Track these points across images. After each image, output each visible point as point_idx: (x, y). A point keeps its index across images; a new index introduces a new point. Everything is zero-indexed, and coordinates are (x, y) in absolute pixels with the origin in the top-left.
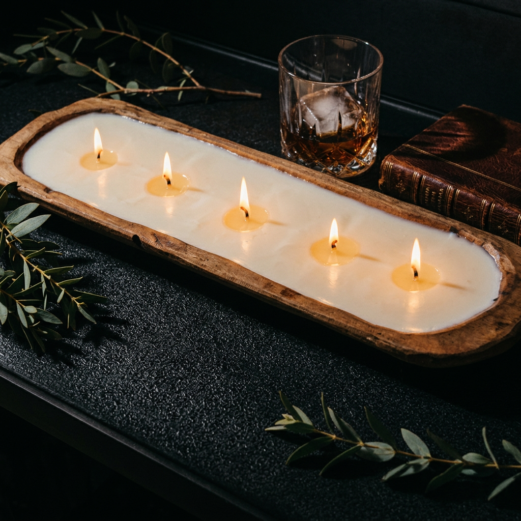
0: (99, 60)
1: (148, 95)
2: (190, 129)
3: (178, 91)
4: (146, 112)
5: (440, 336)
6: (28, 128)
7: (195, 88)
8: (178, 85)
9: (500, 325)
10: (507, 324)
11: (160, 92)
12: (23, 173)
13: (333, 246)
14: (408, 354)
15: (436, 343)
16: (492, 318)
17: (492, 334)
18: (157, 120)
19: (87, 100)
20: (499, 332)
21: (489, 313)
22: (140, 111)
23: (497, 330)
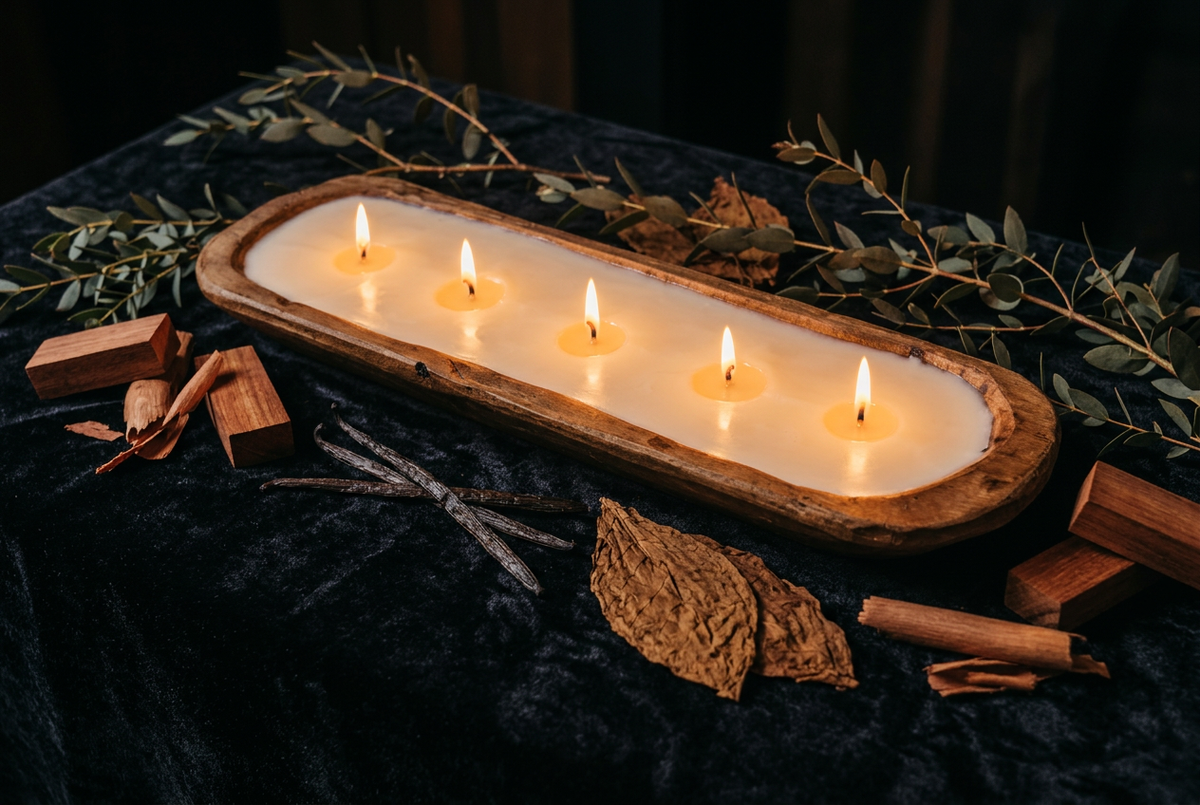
0: (369, 123)
1: (441, 176)
2: (503, 217)
3: (485, 172)
4: (434, 194)
5: (903, 501)
6: (252, 216)
7: (510, 167)
8: (486, 162)
9: (993, 484)
10: (1006, 483)
11: (460, 172)
12: (243, 275)
13: (729, 377)
14: (851, 527)
15: (895, 511)
16: (980, 476)
17: (982, 497)
18: (452, 205)
19: (345, 178)
20: (993, 494)
21: (976, 468)
22: (427, 193)
23: (989, 490)
